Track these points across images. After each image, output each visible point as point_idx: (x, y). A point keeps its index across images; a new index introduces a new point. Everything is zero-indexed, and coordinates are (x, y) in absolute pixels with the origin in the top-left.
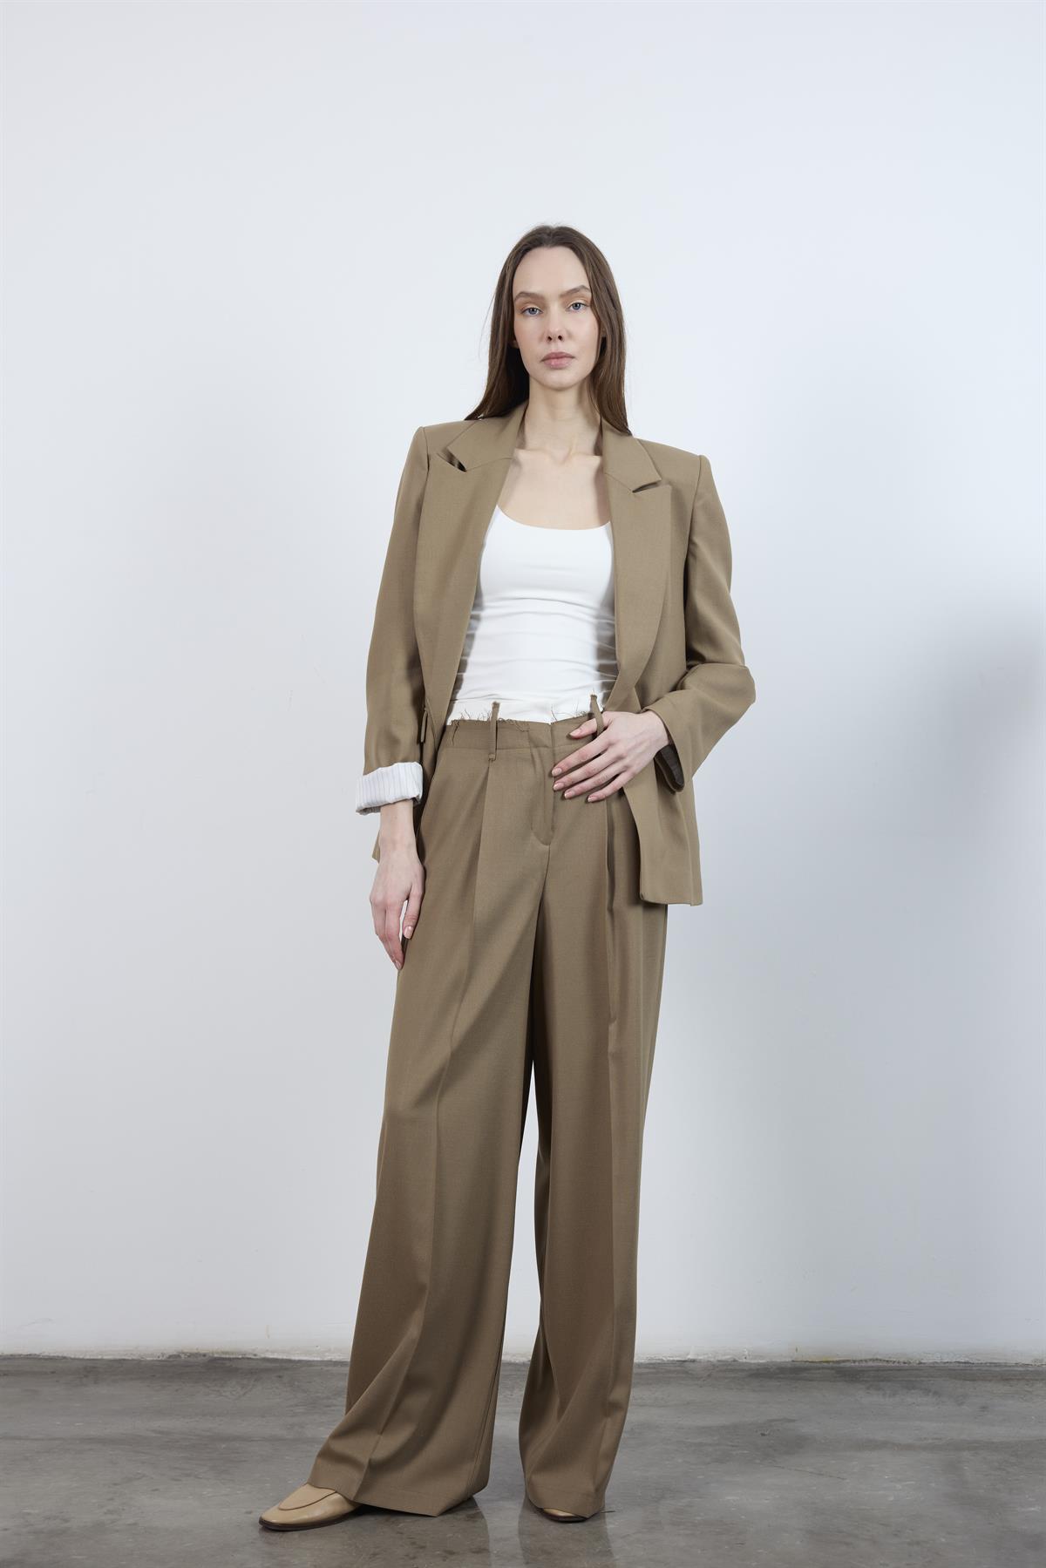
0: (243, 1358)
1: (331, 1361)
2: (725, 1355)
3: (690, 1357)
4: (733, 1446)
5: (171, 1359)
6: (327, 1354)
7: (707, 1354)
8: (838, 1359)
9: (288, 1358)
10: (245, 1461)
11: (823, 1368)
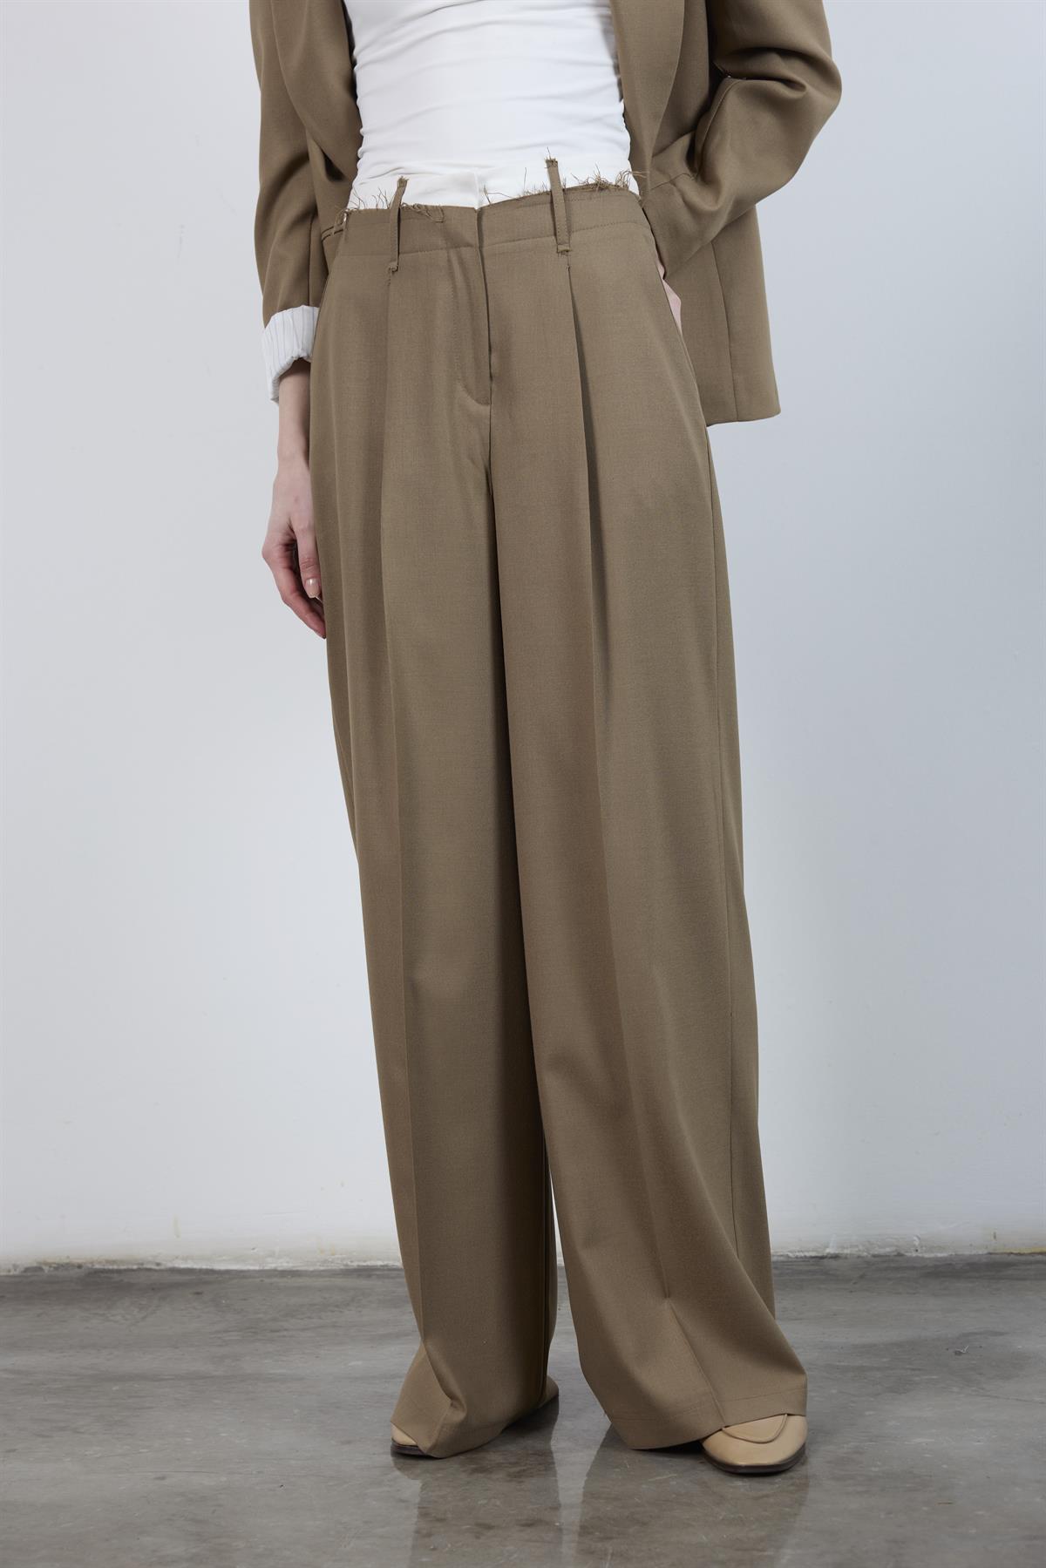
0: (139, 1270)
1: (275, 1270)
3: (830, 1251)
4: (913, 1370)
5: (29, 1274)
6: (269, 1260)
7: (857, 1246)
9: (209, 1267)
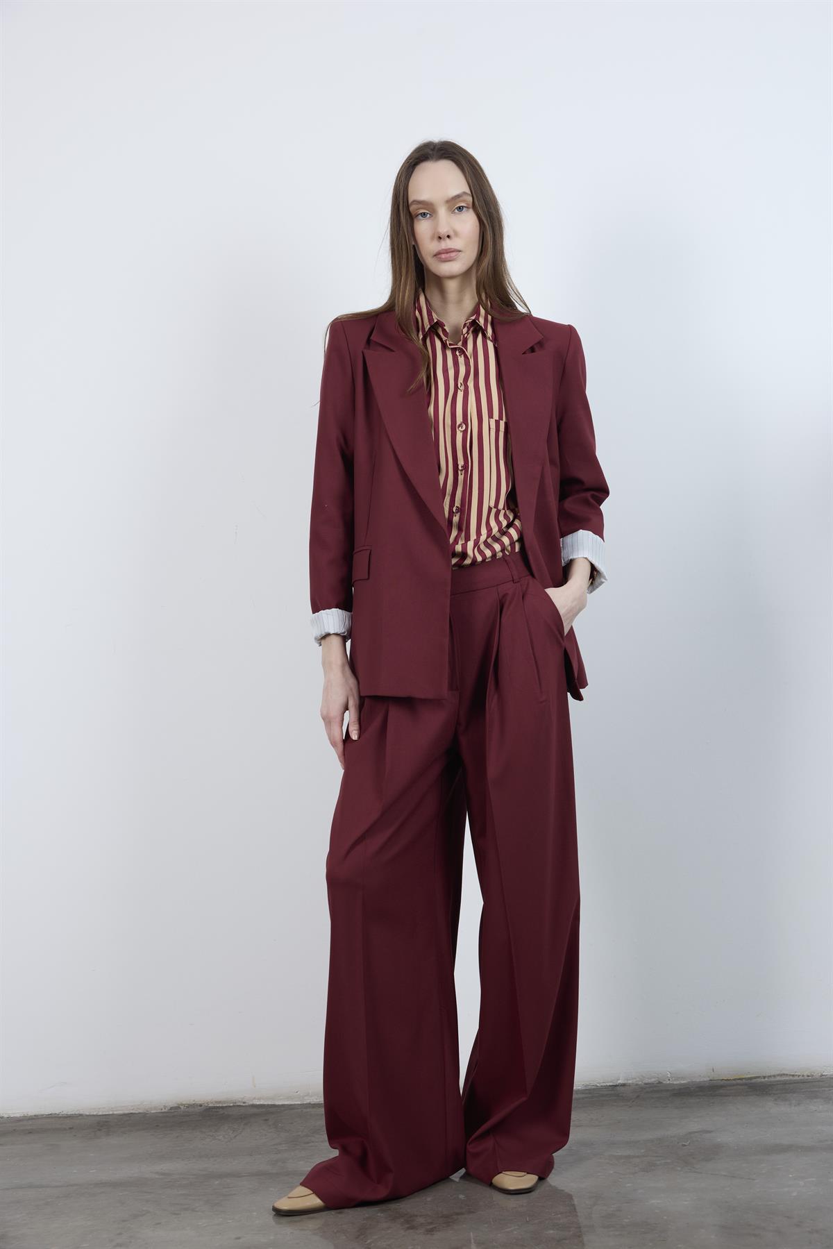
2: (650, 1079)
8: (749, 1076)
10: (235, 1194)
11: (737, 1084)
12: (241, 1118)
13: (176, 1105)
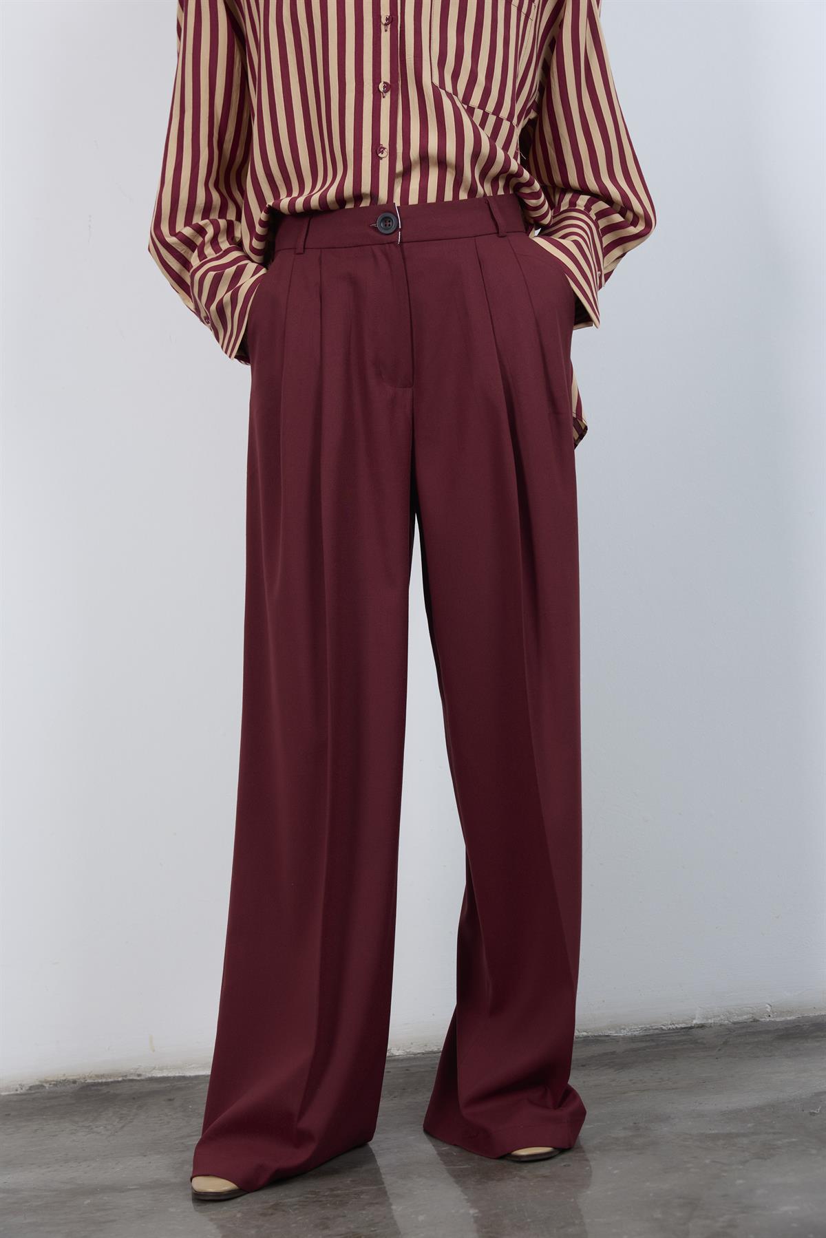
12: (134, 1098)
13: (37, 1083)
